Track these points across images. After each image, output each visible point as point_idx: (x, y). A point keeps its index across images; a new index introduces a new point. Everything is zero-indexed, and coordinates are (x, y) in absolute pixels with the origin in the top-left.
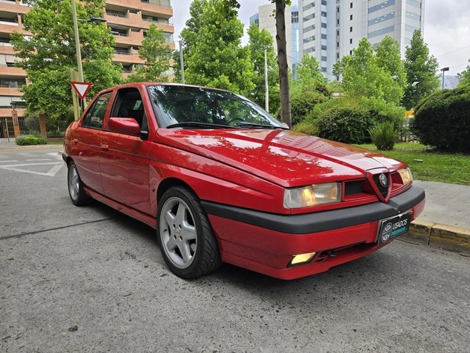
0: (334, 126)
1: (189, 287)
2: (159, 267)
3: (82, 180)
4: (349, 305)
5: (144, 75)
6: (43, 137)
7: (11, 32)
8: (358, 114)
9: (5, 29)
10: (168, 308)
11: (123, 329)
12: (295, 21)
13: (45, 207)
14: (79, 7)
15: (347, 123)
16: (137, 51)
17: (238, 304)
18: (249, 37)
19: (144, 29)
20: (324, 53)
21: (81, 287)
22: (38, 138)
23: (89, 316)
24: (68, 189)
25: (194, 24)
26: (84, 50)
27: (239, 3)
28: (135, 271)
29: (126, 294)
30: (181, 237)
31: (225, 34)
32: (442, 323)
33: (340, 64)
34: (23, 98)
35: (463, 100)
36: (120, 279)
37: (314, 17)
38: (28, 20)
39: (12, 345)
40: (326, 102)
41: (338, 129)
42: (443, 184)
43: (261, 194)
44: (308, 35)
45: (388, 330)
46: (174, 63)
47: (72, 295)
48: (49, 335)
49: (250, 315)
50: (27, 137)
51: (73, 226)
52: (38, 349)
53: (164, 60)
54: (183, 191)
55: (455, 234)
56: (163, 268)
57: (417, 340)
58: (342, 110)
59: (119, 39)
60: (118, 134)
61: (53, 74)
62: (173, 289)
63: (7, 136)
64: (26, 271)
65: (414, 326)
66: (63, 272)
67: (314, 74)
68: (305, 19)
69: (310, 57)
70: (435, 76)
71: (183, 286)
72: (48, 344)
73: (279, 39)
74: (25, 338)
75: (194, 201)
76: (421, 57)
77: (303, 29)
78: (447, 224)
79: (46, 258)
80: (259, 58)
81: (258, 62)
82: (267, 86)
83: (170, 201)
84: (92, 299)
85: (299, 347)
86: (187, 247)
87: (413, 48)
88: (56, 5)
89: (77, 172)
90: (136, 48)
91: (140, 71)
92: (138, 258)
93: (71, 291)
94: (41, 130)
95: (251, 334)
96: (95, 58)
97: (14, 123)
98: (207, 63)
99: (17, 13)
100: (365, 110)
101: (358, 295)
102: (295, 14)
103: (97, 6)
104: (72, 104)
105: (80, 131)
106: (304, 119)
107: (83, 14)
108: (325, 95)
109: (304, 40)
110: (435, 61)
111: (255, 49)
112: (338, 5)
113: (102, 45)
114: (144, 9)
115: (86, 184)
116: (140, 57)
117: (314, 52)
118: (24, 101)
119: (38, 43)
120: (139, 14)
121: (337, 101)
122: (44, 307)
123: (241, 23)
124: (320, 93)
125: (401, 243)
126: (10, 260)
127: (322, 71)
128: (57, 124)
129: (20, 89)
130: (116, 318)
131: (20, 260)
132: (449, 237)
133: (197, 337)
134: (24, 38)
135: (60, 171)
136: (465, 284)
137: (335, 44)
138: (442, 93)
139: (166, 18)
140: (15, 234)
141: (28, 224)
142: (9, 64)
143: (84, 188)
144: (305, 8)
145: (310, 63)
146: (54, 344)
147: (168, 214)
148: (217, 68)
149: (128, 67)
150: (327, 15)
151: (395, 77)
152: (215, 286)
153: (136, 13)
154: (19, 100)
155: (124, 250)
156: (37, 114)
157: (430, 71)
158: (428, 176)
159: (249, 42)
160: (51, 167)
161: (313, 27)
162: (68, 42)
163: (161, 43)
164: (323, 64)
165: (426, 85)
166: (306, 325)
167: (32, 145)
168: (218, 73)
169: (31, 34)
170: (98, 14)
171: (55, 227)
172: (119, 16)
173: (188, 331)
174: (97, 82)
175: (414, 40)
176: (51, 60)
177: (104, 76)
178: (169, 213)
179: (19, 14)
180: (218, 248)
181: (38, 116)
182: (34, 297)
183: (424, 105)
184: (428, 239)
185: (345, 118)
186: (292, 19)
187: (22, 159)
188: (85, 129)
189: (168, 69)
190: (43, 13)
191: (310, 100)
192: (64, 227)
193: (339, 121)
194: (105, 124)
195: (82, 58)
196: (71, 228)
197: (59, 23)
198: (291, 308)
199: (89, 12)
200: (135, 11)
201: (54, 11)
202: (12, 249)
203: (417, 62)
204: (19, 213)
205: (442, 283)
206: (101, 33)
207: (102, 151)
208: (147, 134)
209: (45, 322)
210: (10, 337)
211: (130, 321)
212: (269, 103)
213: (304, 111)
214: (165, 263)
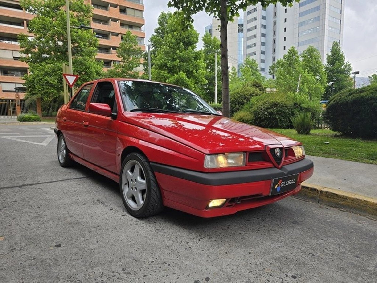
0: (265, 114)
1: (140, 223)
2: (120, 210)
3: (68, 148)
4: (250, 238)
5: (120, 70)
6: (39, 115)
7: (19, 33)
8: (285, 105)
9: (13, 31)
10: (124, 235)
11: (92, 247)
12: (241, 31)
13: (39, 167)
14: (72, 16)
15: (275, 112)
16: (116, 51)
17: (173, 234)
18: (203, 42)
19: (121, 34)
20: (263, 57)
21: (64, 221)
22: (35, 116)
23: (69, 239)
24: (57, 155)
25: (160, 31)
26: (74, 49)
27: (193, 19)
28: (103, 212)
29: (96, 226)
30: (136, 188)
31: (184, 40)
32: (311, 251)
33: (275, 65)
34: (24, 84)
35: (362, 97)
36: (92, 217)
37: (256, 28)
38: (32, 25)
39: (17, 253)
40: (261, 96)
41: (269, 117)
42: (340, 160)
43: (192, 158)
44: (250, 42)
45: (272, 254)
46: (144, 62)
47: (58, 226)
48: (42, 249)
49: (180, 242)
50: (26, 115)
51: (61, 181)
52: (34, 256)
53: (136, 59)
54: (138, 155)
55: (337, 195)
56: (123, 211)
57: (291, 260)
58: (272, 102)
59: (102, 42)
60: (97, 115)
61: (49, 67)
62: (129, 224)
63: (11, 113)
64: (26, 209)
65: (291, 252)
66: (52, 211)
67: (254, 73)
68: (249, 30)
69: (251, 60)
70: (350, 78)
71: (136, 223)
72: (41, 254)
73: (222, 47)
74: (26, 250)
75: (145, 162)
76: (339, 62)
77: (247, 38)
78: (333, 188)
79: (40, 202)
80: (211, 59)
81: (210, 63)
82: (216, 82)
83: (130, 162)
84: (71, 228)
85: (209, 261)
86: (140, 195)
87: (333, 55)
88: (54, 14)
89: (65, 142)
90: (114, 48)
91: (117, 66)
92: (106, 204)
93: (57, 223)
94: (38, 110)
95: (179, 252)
96: (82, 55)
97: (16, 104)
98: (169, 62)
99: (23, 19)
100: (290, 103)
101: (258, 232)
102: (241, 26)
103: (86, 16)
104: (63, 90)
105: (68, 111)
106: (243, 108)
107: (74, 22)
108: (260, 90)
109: (247, 46)
110: (350, 66)
111: (208, 53)
112: (275, 19)
113: (88, 46)
114: (123, 19)
115: (71, 150)
116: (118, 56)
117: (255, 56)
118: (25, 87)
119: (39, 43)
120: (118, 22)
121: (268, 95)
122: (38, 232)
123: (197, 32)
124: (256, 88)
125: (299, 201)
126: (14, 202)
127: (261, 71)
128: (50, 106)
129: (23, 78)
130: (88, 241)
131: (21, 202)
132: (333, 197)
133: (141, 253)
134: (28, 38)
135: (52, 142)
136: (336, 229)
137: (272, 50)
138: (348, 92)
139: (139, 26)
140: (18, 185)
141: (27, 179)
142: (15, 58)
143: (69, 154)
144: (249, 22)
145: (252, 65)
146: (45, 254)
147: (128, 173)
148: (177, 67)
149: (107, 63)
150: (266, 27)
151: (318, 77)
152: (158, 223)
153: (116, 22)
154: (21, 86)
155: (96, 198)
156: (35, 97)
157: (346, 74)
158: (330, 154)
159: (203, 47)
160: (45, 138)
161: (255, 36)
162: (62, 43)
163: (135, 45)
164: (262, 66)
165: (342, 85)
166: (217, 249)
167: (30, 121)
168: (178, 70)
169: (33, 35)
170: (86, 22)
171: (47, 181)
172: (103, 24)
173: (136, 250)
174: (83, 74)
175: (333, 49)
176: (48, 56)
177: (88, 69)
178: (128, 171)
179: (25, 20)
180: (161, 196)
181: (36, 99)
182: (31, 226)
183: (333, 100)
184: (318, 198)
185: (274, 109)
186: (239, 30)
187: (23, 132)
188: (72, 110)
189: (139, 66)
190: (43, 20)
191: (248, 93)
192: (53, 182)
193: (269, 111)
194: (87, 107)
195: (72, 55)
196: (58, 182)
197: (55, 28)
198: (209, 238)
199: (79, 20)
200: (115, 20)
201: (52, 19)
202: (15, 195)
203: (336, 66)
204: (20, 171)
205: (320, 228)
206: (87, 37)
207: (84, 127)
208: (116, 115)
209: (39, 241)
210: (15, 249)
211: (97, 242)
212: (218, 94)
213: (243, 102)
214: (125, 208)
